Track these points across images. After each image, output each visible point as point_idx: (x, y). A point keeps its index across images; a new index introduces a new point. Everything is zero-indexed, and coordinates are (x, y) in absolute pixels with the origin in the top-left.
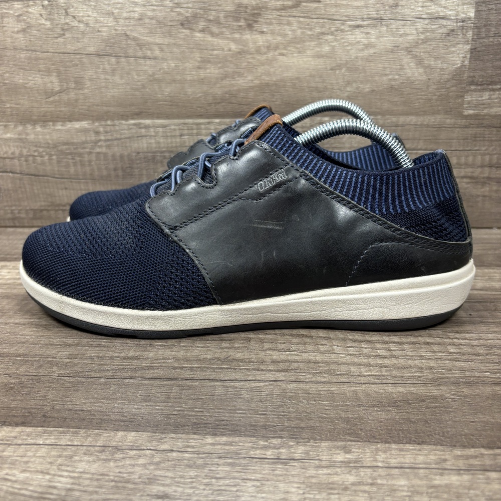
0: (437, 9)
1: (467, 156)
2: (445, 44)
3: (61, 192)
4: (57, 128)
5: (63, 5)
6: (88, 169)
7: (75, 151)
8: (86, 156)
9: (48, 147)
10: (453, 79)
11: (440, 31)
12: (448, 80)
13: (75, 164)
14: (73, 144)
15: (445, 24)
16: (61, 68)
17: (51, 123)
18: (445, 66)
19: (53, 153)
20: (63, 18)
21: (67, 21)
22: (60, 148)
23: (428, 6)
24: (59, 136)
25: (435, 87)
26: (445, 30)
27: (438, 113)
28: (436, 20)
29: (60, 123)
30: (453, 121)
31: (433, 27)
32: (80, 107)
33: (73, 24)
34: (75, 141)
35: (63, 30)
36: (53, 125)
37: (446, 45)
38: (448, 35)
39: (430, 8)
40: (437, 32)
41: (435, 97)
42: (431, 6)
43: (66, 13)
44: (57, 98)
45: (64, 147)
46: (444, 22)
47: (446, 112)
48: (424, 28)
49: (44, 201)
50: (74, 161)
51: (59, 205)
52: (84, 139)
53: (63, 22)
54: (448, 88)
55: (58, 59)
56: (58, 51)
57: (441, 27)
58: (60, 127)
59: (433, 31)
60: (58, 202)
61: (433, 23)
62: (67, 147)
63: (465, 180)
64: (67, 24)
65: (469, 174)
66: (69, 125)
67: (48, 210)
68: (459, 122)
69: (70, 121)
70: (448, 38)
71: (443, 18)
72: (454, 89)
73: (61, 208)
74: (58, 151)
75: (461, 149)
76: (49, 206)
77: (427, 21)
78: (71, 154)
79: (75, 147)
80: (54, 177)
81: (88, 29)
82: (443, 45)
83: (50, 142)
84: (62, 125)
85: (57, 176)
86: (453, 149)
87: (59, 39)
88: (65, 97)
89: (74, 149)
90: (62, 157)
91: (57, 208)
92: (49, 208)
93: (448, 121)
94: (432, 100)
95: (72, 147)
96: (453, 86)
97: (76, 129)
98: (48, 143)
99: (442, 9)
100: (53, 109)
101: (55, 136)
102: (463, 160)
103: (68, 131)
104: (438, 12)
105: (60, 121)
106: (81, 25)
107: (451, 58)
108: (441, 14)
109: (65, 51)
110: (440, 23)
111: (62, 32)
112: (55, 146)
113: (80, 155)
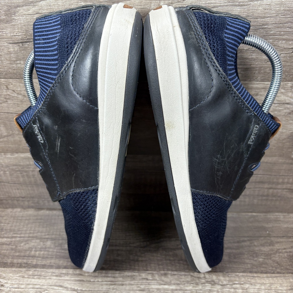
0: (285, 98)
1: (289, 179)
2: (286, 118)
3: (14, 191)
4: (7, 156)
5: (4, 82)
6: (32, 179)
7: (23, 169)
8: (30, 172)
9: (2, 167)
10: (288, 138)
11: (285, 111)
12: (285, 139)
13: (23, 176)
14: (20, 165)
15: (289, 107)
16: (7, 122)
17: (3, 154)
18: (284, 131)
19: (6, 170)
20: (5, 91)
21: (9, 93)
22: (11, 168)
23: (279, 96)
24: (9, 160)
25: (276, 142)
26: (288, 111)
27: (275, 156)
28: (283, 105)
29: (10, 154)
30: (284, 161)
31: (280, 108)
32: (24, 145)
33: (13, 95)
34: (22, 164)
35: (6, 98)
36: (4, 155)
37: (287, 120)
38: (290, 113)
39: (280, 97)
40: (282, 111)
41: (274, 148)
42: (281, 96)
43: (7, 87)
44: (5, 139)
45: (14, 167)
46: (288, 106)
47: (280, 156)
48: (274, 109)
49: (3, 195)
50: (22, 175)
51: (14, 198)
52: (28, 163)
53: (5, 94)
54: (284, 143)
55: (4, 116)
56: (3, 111)
57: (285, 109)
58: (9, 156)
59: (280, 111)
60: (13, 196)
61: (281, 106)
62: (16, 167)
63: (285, 190)
64: (9, 95)
65: (289, 188)
66: (16, 155)
67: (7, 200)
68: (287, 161)
69: (17, 153)
70: (290, 115)
71: (288, 104)
72: (288, 144)
73: (16, 199)
74: (10, 169)
75: (286, 175)
76: (7, 198)
77: (277, 105)
78: (19, 171)
79: (22, 167)
80: (8, 183)
81: (25, 98)
82: (285, 119)
83: (3, 164)
84: (11, 155)
85: (10, 182)
86: (281, 174)
87: (3, 104)
88: (11, 139)
89: (22, 168)
90: (13, 172)
91: (13, 199)
92: (7, 199)
93: (281, 160)
94: (272, 149)
95: (20, 168)
96: (287, 142)
97: (22, 157)
98: (2, 165)
99: (289, 98)
100: (4, 146)
101: (6, 161)
102: (286, 180)
103: (16, 158)
104: (285, 100)
105: (9, 153)
106: (20, 96)
107: (289, 127)
108: (287, 101)
109: (8, 112)
110: (286, 106)
111: (5, 100)
112: (7, 166)
113: (26, 172)
